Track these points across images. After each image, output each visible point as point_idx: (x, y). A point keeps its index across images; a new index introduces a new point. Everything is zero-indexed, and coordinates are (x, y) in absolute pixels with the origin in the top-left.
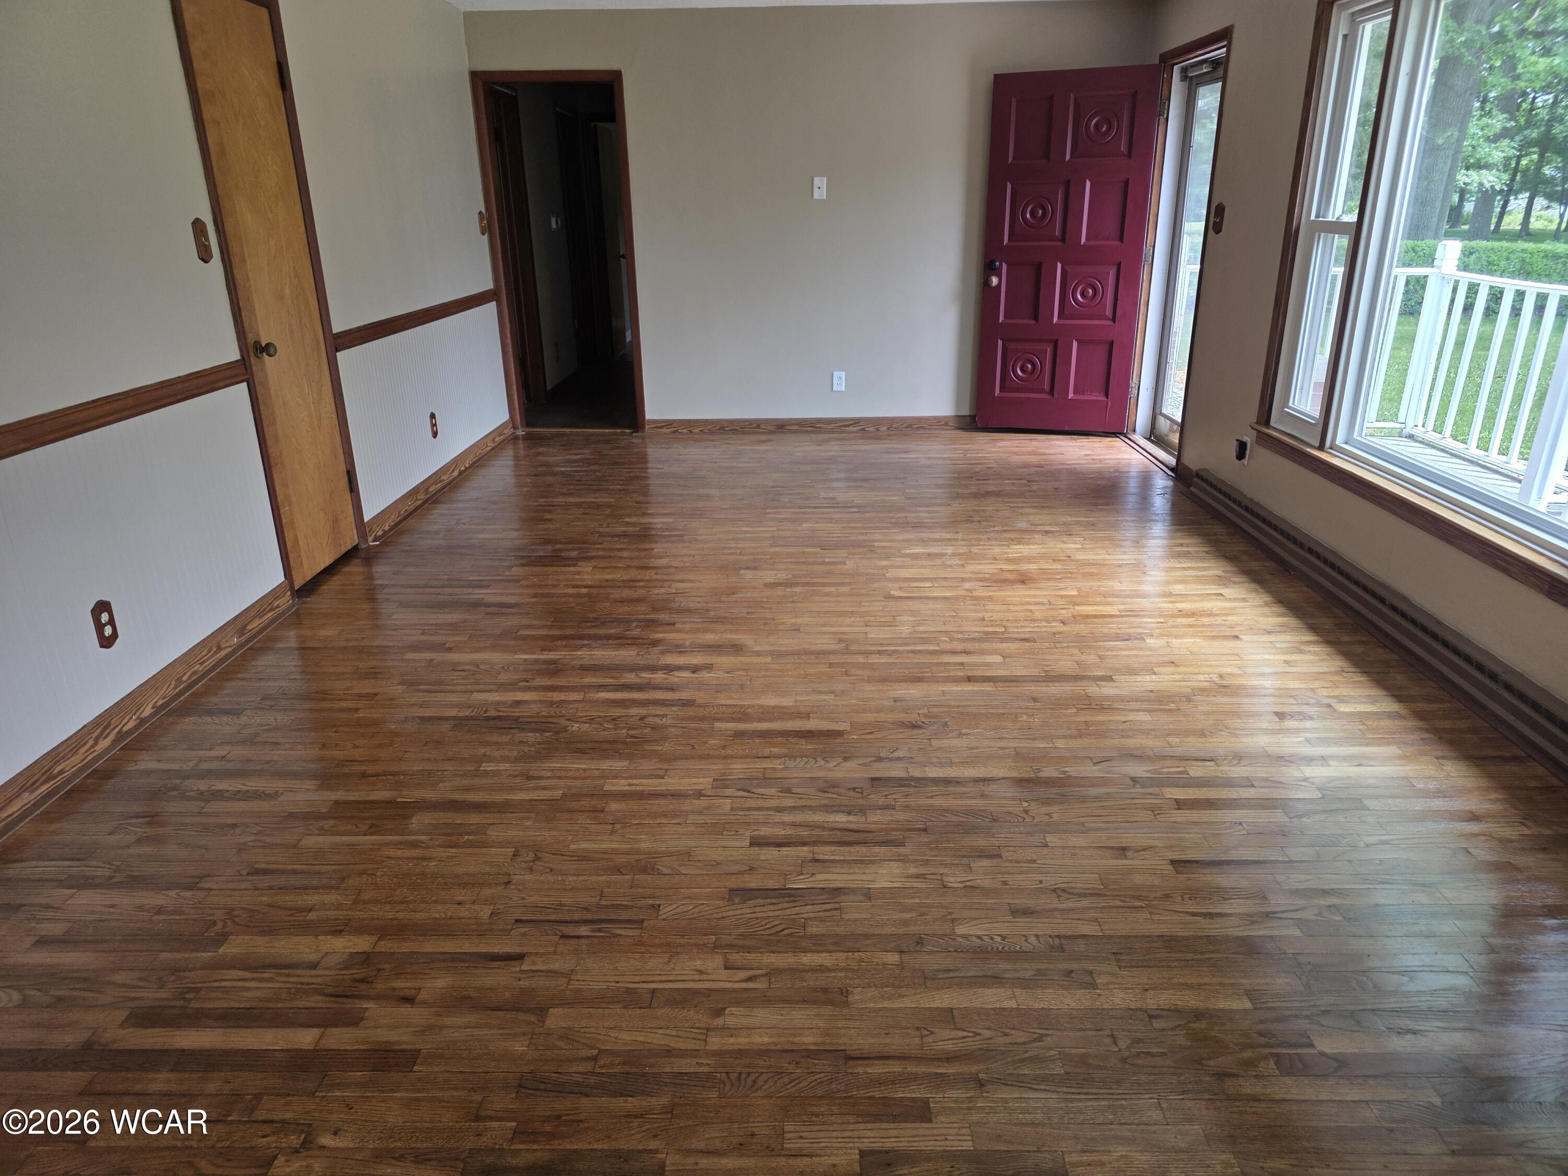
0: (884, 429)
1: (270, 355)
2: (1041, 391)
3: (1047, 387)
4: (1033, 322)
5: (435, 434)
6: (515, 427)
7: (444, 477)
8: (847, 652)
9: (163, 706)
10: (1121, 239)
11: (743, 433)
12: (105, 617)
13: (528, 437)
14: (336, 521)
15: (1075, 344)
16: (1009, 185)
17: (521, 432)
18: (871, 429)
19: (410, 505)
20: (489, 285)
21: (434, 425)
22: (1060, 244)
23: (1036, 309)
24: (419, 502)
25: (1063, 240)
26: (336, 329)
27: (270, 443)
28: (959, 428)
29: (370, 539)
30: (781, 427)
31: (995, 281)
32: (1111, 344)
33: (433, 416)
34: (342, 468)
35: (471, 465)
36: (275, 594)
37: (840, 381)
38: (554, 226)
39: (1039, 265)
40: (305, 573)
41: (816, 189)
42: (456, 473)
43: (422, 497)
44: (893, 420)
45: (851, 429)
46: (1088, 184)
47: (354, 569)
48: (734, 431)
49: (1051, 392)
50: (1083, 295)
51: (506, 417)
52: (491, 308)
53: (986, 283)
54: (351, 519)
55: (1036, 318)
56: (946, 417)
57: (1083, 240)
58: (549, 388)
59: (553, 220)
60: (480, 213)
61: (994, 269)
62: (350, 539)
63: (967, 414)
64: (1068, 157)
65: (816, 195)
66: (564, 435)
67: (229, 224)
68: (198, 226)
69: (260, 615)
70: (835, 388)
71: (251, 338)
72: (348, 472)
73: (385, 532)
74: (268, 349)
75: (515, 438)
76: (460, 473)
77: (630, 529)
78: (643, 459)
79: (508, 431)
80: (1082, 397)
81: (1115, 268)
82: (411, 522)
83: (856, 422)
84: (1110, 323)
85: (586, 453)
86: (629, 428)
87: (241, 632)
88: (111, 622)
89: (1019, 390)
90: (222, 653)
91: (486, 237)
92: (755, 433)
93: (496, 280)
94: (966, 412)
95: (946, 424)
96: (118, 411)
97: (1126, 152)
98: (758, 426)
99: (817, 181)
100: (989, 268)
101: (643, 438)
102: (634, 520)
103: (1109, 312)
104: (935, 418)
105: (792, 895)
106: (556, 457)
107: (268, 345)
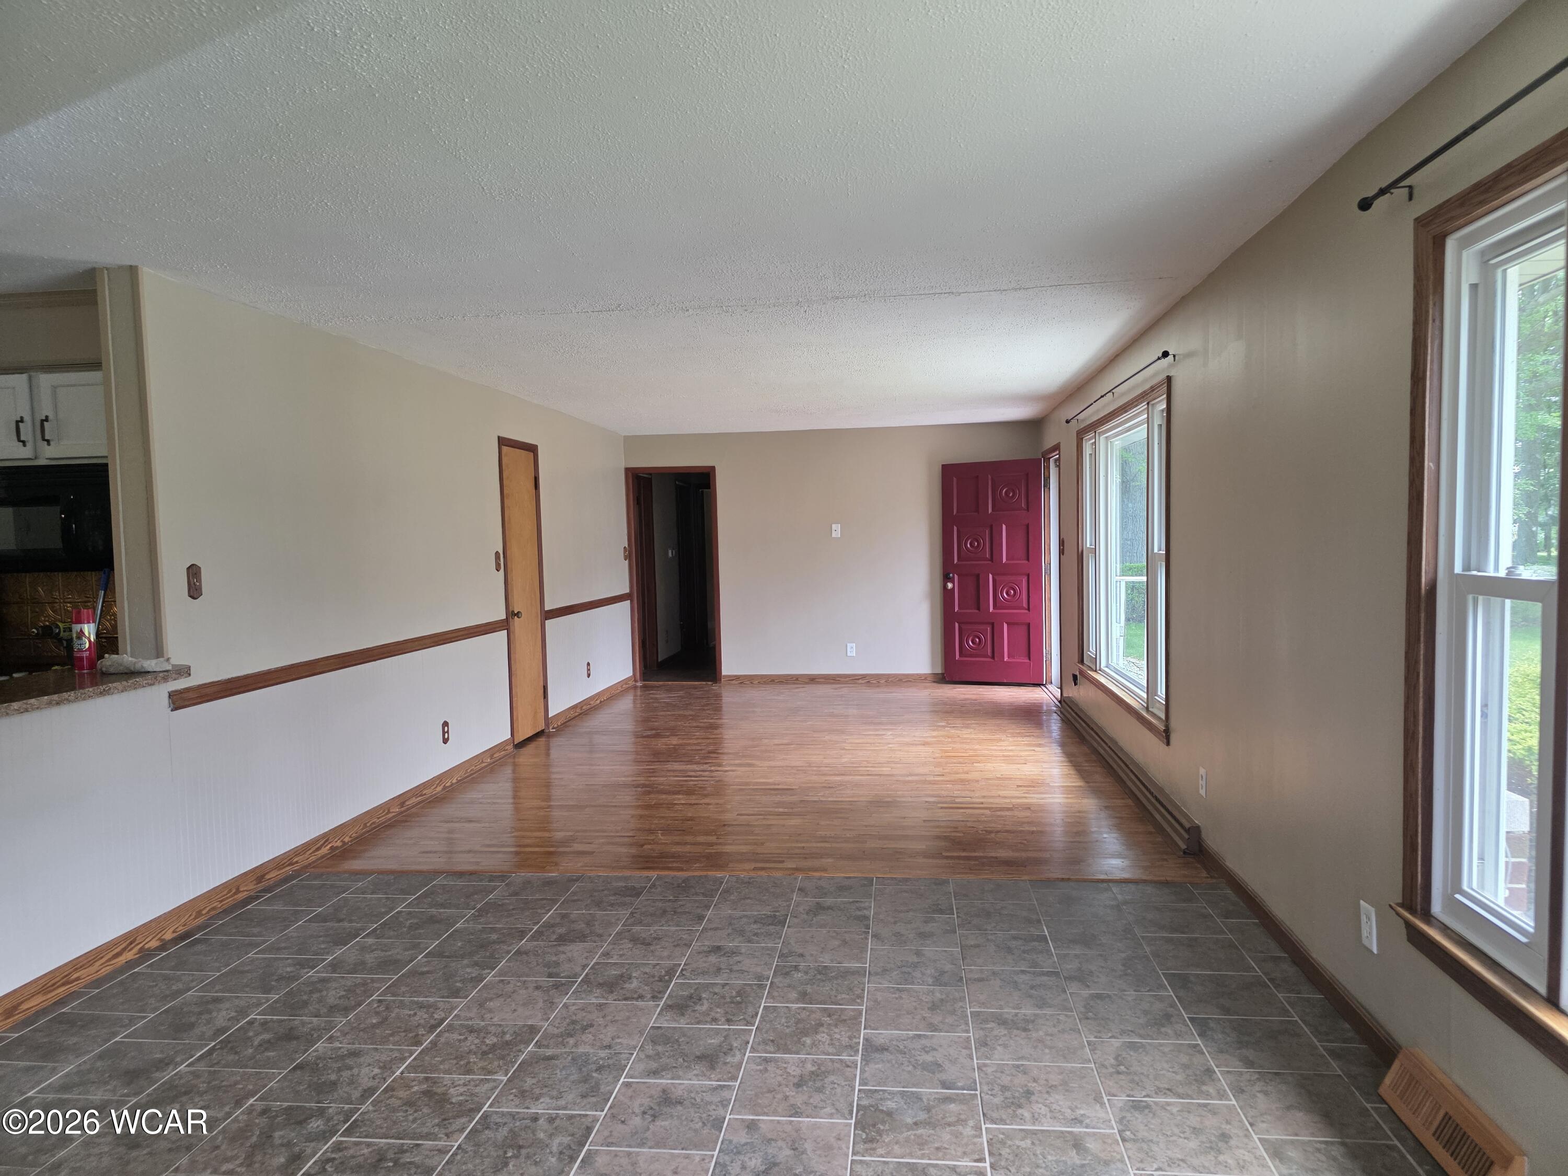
0: (882, 681)
1: (518, 617)
2: (986, 656)
3: (989, 653)
4: (977, 611)
5: (589, 676)
6: (636, 681)
7: (592, 703)
8: (810, 766)
9: (460, 780)
10: (1028, 560)
11: (787, 683)
12: (446, 729)
13: (644, 687)
14: (536, 713)
15: (1005, 626)
16: (955, 528)
17: (639, 684)
18: (874, 682)
19: (572, 714)
20: (627, 591)
21: (589, 670)
22: (990, 562)
23: (978, 602)
24: (577, 714)
25: (992, 560)
26: (547, 609)
27: (513, 662)
28: (934, 682)
29: (551, 728)
30: (813, 680)
31: (950, 585)
32: (1029, 625)
33: (588, 664)
34: (542, 684)
35: (608, 699)
36: (505, 743)
37: (852, 650)
38: (670, 555)
39: (978, 576)
40: (520, 738)
41: (833, 531)
42: (598, 702)
43: (579, 711)
44: (889, 675)
45: (860, 681)
46: (1004, 526)
47: (542, 740)
48: (781, 682)
49: (993, 657)
50: (1007, 594)
51: (631, 674)
52: (627, 603)
53: (945, 587)
54: (543, 714)
55: (979, 609)
56: (925, 674)
57: (1004, 560)
58: (659, 660)
59: (670, 552)
60: (625, 547)
61: (950, 578)
62: (541, 726)
63: (940, 672)
64: (990, 511)
65: (834, 535)
66: (668, 685)
67: (508, 553)
68: (497, 553)
69: (499, 751)
70: (849, 654)
71: (511, 609)
72: (544, 687)
73: (558, 726)
74: (518, 615)
75: (635, 687)
76: (601, 702)
77: (702, 725)
78: (718, 696)
79: (631, 683)
80: (1014, 660)
81: (1026, 578)
82: (573, 722)
83: (864, 677)
84: (1026, 611)
85: (681, 693)
86: (711, 681)
87: (492, 757)
88: (448, 732)
89: (971, 656)
90: (484, 765)
91: (627, 562)
92: (795, 684)
93: (631, 587)
94: (939, 670)
95: (926, 679)
96: (463, 635)
97: (1026, 508)
98: (797, 679)
99: (834, 526)
100: (946, 578)
101: (720, 687)
102: (705, 721)
103: (1025, 605)
104: (917, 675)
105: (751, 826)
106: (662, 696)
107: (518, 612)
